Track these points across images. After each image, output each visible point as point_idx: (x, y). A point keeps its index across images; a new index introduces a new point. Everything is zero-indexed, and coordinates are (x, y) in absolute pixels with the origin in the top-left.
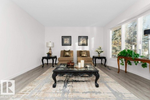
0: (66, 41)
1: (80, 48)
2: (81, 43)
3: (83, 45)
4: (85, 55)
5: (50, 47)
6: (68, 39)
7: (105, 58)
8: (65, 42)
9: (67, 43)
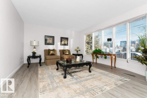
0: (50, 41)
1: (62, 48)
2: (63, 43)
3: (65, 45)
4: (67, 53)
5: (35, 46)
6: (51, 39)
7: (82, 55)
8: (48, 42)
9: (50, 42)
